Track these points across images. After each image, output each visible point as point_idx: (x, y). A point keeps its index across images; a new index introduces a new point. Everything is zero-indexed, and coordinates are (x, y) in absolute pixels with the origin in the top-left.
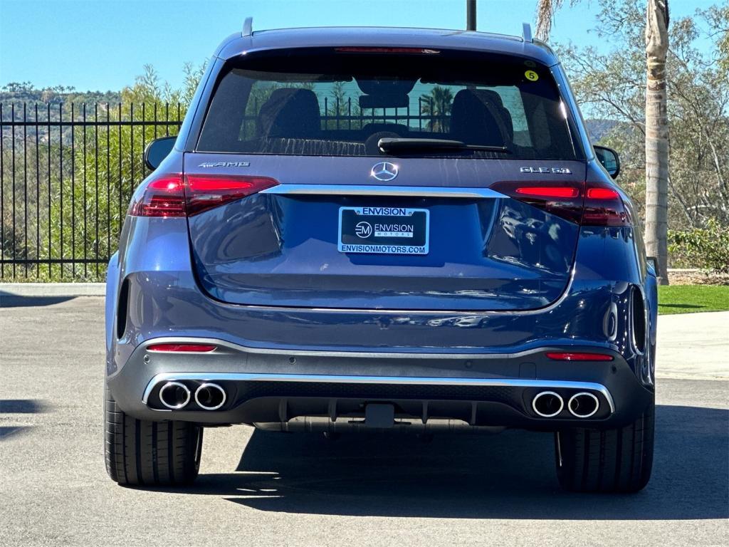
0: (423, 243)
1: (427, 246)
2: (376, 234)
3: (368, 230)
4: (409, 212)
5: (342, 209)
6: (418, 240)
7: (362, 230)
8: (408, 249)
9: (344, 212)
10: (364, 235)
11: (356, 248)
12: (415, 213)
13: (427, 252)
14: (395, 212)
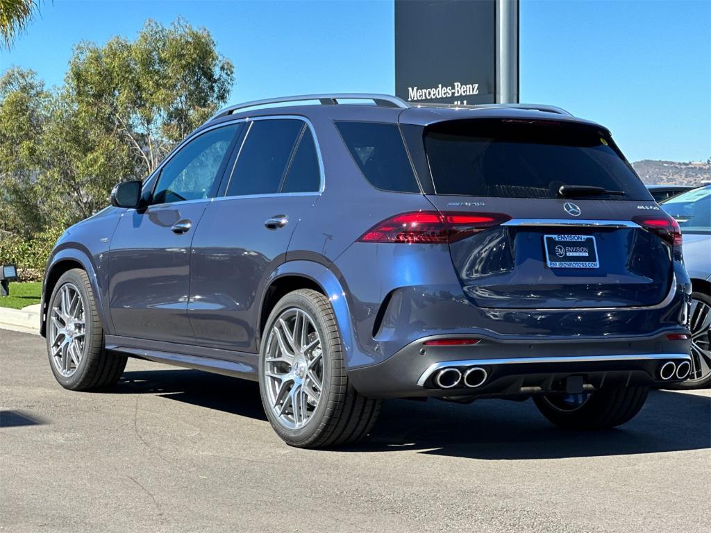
0: (595, 261)
1: (597, 262)
2: (568, 254)
3: (562, 251)
4: (584, 238)
5: (545, 236)
6: (591, 258)
7: (560, 251)
8: (588, 265)
9: (547, 238)
10: (561, 255)
11: (558, 265)
12: (587, 238)
13: (598, 266)
14: (575, 238)
